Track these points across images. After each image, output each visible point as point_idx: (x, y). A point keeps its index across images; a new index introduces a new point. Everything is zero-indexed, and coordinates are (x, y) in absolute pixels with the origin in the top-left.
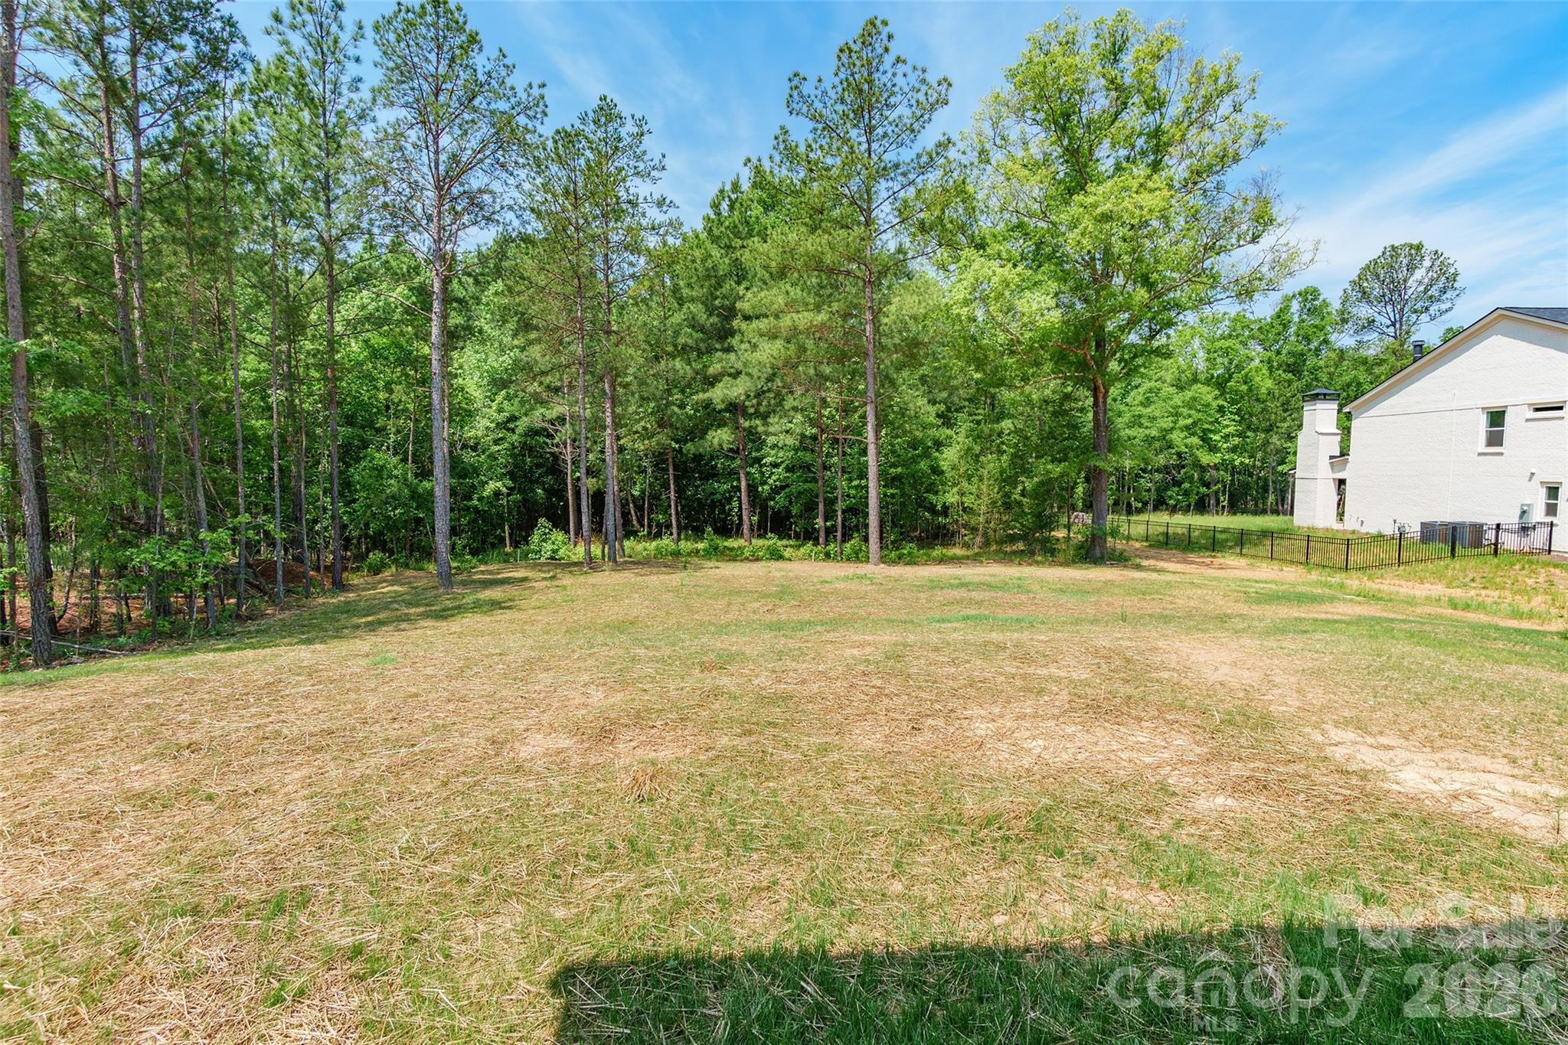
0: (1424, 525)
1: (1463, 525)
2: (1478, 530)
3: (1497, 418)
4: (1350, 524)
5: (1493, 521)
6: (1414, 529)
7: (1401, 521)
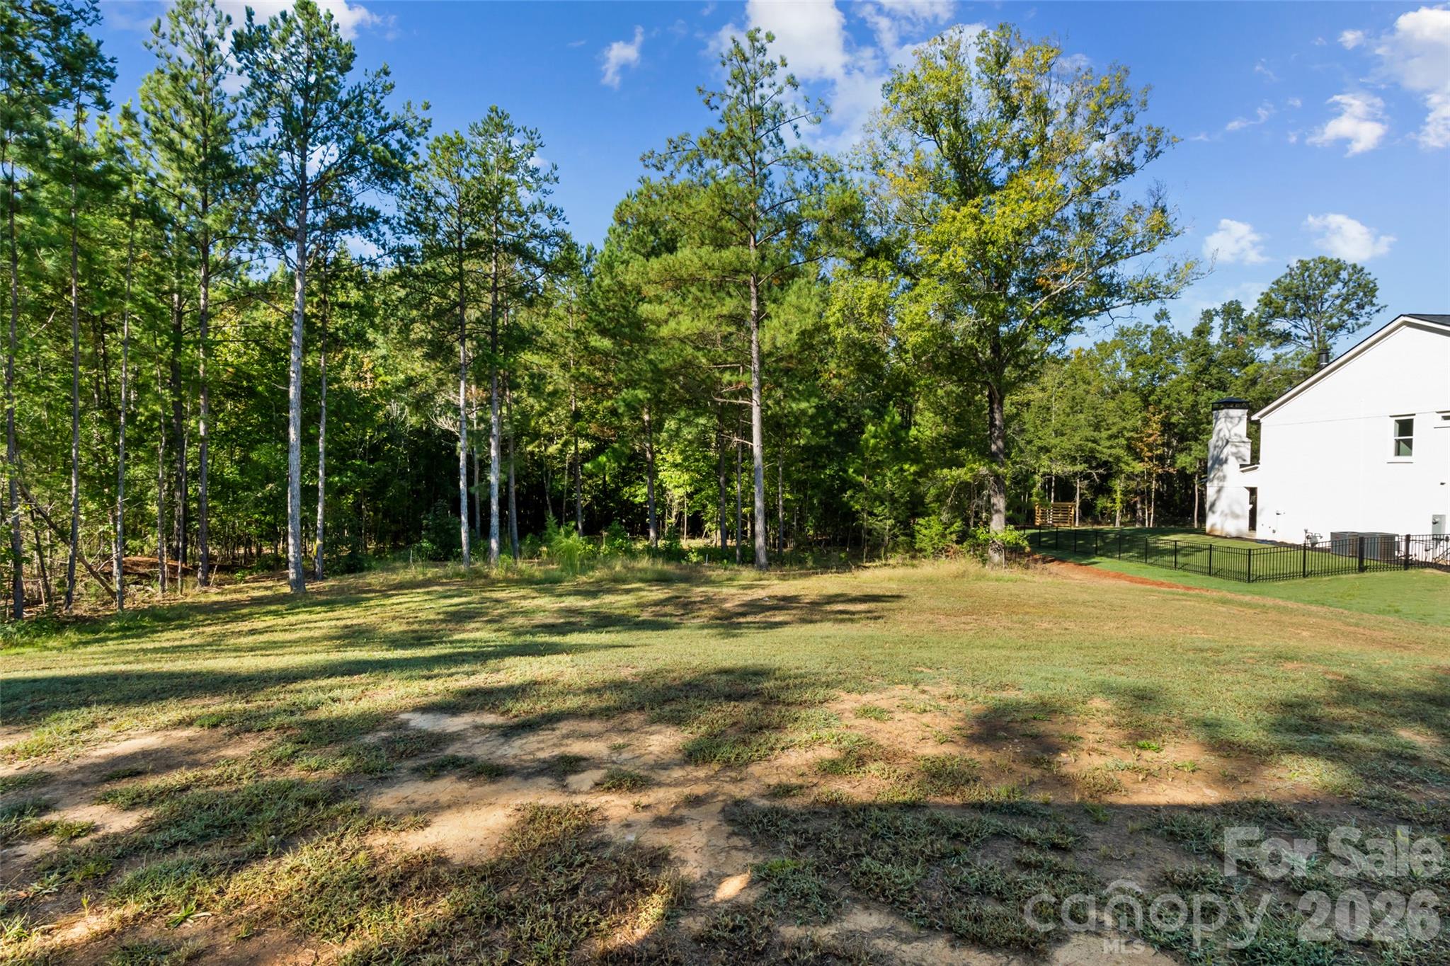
0: (1334, 536)
1: (1372, 536)
2: (1388, 542)
3: (1405, 427)
4: (1262, 533)
5: (1402, 532)
6: (1325, 541)
7: (1312, 531)
